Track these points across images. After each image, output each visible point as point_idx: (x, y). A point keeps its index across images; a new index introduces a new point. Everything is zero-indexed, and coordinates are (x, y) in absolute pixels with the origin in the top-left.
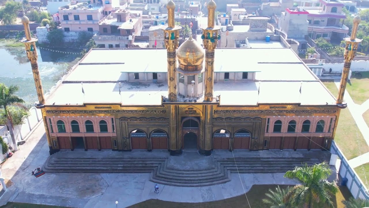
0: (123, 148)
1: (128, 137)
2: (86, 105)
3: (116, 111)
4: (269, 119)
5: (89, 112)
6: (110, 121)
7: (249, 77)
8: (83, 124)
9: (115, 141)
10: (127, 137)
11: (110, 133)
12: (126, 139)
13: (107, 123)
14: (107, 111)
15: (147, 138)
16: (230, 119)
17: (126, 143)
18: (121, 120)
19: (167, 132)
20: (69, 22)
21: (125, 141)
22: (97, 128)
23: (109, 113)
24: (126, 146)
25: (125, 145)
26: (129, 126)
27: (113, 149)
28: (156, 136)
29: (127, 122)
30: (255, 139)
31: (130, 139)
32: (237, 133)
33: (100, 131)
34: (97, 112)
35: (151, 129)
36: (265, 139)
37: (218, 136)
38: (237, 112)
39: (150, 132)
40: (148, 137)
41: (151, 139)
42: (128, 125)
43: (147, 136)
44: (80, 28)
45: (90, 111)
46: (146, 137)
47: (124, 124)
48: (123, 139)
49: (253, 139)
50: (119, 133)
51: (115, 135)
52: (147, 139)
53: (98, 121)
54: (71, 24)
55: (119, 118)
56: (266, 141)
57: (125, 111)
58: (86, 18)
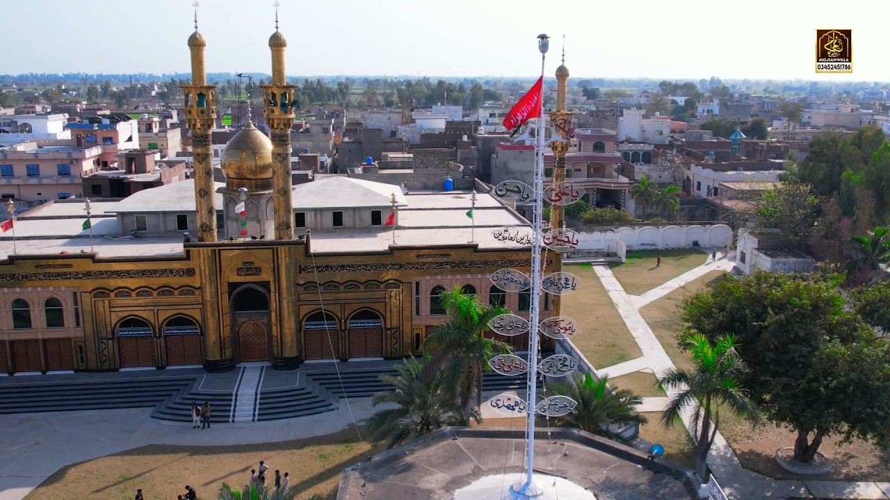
0: (99, 366)
1: (111, 337)
2: (14, 261)
3: (83, 274)
4: (417, 284)
5: (20, 278)
6: (70, 301)
7: (385, 218)
8: (5, 308)
9: (81, 347)
10: (109, 337)
11: (69, 329)
12: (105, 341)
13: (64, 303)
14: (62, 275)
15: (155, 336)
16: (335, 286)
17: (106, 353)
18: (95, 296)
19: (200, 321)
20: (14, 181)
21: (104, 346)
22: (38, 316)
23: (66, 278)
24: (106, 360)
25: (105, 358)
26: (112, 309)
27: (76, 368)
28: (175, 331)
29: (109, 300)
30: (394, 330)
31: (116, 341)
32: (354, 318)
33: (45, 325)
34: (41, 277)
35: (163, 316)
36: (416, 332)
37: (312, 327)
38: (348, 268)
39: (160, 322)
40: (158, 335)
41: (162, 339)
42: (110, 307)
43: (155, 332)
44: (39, 194)
45: (23, 276)
46: (153, 335)
47: (100, 304)
48: (100, 341)
49: (389, 332)
50: (89, 327)
51: (80, 333)
52: (155, 339)
53: (42, 300)
54: (18, 185)
55: (90, 290)
56: (418, 335)
57: (103, 274)
58: (56, 172)
